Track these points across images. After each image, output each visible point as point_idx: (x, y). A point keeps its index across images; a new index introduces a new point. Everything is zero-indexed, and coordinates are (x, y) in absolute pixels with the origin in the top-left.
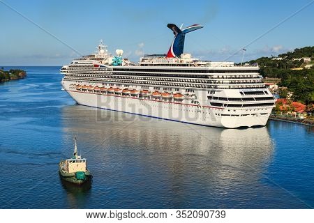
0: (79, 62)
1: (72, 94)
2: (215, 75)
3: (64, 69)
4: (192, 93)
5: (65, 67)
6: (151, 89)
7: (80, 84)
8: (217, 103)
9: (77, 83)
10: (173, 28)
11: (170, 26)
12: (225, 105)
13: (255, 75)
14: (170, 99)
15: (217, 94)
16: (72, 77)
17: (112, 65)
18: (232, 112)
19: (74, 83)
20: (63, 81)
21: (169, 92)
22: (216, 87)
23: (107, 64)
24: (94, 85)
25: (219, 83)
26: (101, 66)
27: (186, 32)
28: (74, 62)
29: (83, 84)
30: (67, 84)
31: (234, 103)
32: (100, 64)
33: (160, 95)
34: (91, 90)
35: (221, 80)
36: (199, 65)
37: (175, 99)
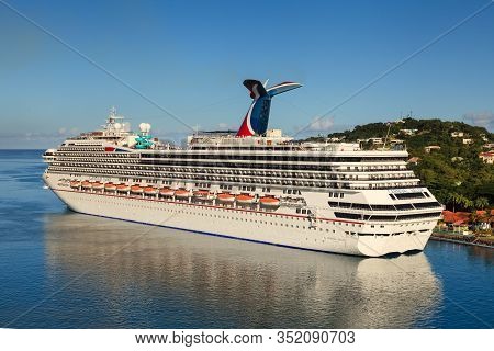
0: (76, 142)
1: (63, 195)
2: (343, 165)
3: (48, 154)
4: (297, 196)
5: (50, 151)
6: (215, 189)
7: (78, 178)
8: (349, 214)
9: (73, 178)
10: (255, 86)
11: (249, 84)
12: (366, 217)
13: (403, 164)
14: (254, 204)
15: (347, 199)
16: (63, 167)
17: (135, 147)
18: (377, 230)
19: (67, 177)
20: (45, 175)
21: (252, 193)
22: (346, 186)
23: (126, 146)
24: (104, 181)
25: (351, 178)
26: (118, 150)
27: (272, 93)
28: (67, 142)
29: (83, 178)
30: (53, 179)
31: (381, 214)
32: (114, 146)
33: (232, 199)
34: (100, 190)
35: (354, 174)
36: (309, 148)
37: (261, 207)
